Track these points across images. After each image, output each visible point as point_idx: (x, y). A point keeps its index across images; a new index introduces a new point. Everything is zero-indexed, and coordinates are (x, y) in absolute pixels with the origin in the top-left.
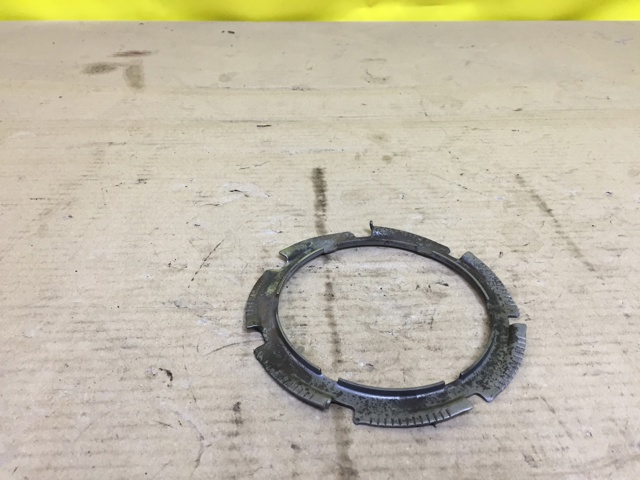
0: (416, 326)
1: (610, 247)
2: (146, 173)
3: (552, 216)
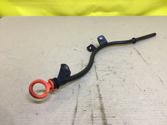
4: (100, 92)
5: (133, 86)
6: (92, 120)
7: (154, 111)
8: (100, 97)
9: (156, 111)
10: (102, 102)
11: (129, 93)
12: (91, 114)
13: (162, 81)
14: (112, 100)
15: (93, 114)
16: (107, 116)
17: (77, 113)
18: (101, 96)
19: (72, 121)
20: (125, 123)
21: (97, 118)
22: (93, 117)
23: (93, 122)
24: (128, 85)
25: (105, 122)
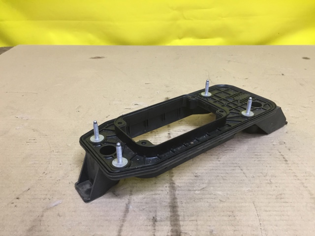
4: (174, 177)
5: (232, 168)
6: (154, 225)
7: (266, 211)
8: (173, 187)
9: (269, 211)
10: (174, 195)
11: (224, 179)
12: (154, 216)
13: (286, 161)
14: (192, 192)
15: (156, 216)
16: (181, 218)
17: (129, 213)
18: (173, 185)
19: (119, 228)
20: (211, 232)
21: (163, 223)
22: (156, 221)
23: (155, 229)
24: (223, 167)
25: (177, 228)
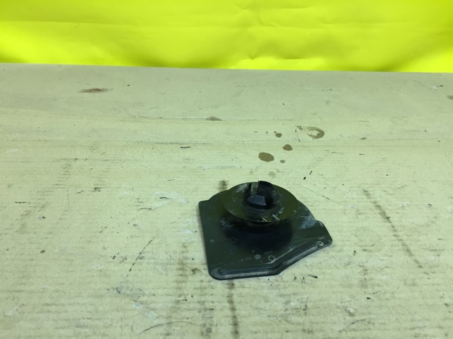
0: (294, 312)
1: (432, 248)
2: (101, 183)
3: (390, 222)
